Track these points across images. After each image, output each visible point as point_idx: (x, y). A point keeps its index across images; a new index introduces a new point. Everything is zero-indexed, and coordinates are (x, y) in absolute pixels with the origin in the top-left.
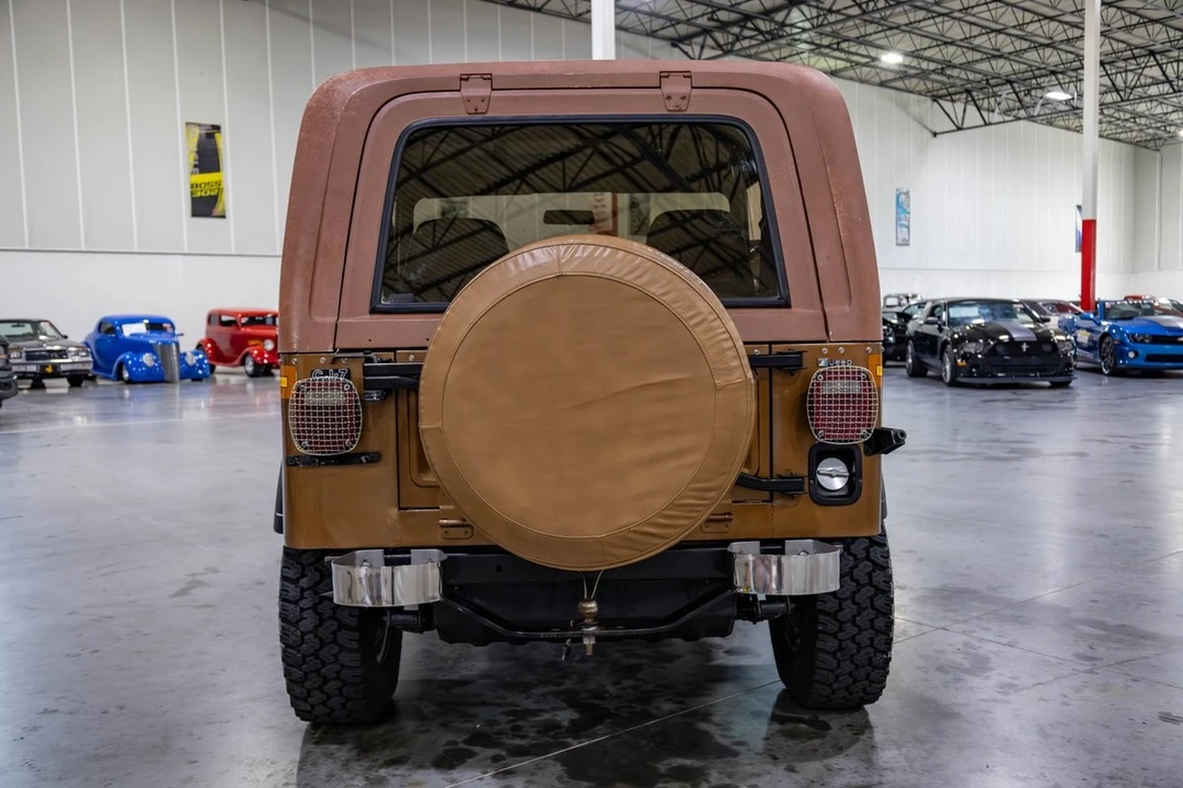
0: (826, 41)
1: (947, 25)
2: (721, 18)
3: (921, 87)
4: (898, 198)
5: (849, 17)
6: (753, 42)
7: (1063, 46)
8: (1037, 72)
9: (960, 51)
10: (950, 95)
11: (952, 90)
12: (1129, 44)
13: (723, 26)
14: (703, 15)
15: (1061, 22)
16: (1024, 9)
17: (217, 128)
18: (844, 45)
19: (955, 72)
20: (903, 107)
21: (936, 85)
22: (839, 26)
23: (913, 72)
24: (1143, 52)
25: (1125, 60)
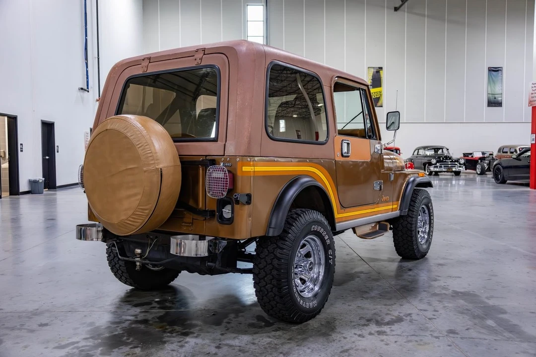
17: (381, 68)
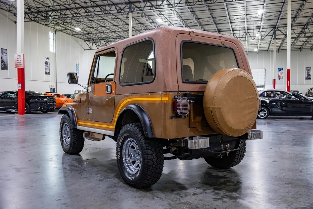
0: (60, 22)
1: (92, 23)
2: (32, 11)
3: (82, 37)
4: (76, 65)
5: (68, 17)
6: (39, 19)
7: (106, 33)
8: (110, 38)
9: (93, 30)
10: (89, 40)
11: (89, 39)
12: (120, 35)
13: (32, 13)
14: (27, 9)
15: (118, 27)
16: (110, 23)
18: (65, 24)
19: (91, 35)
20: (77, 42)
21: (86, 38)
22: (65, 19)
23: (81, 33)
24: (122, 37)
25: (119, 38)
